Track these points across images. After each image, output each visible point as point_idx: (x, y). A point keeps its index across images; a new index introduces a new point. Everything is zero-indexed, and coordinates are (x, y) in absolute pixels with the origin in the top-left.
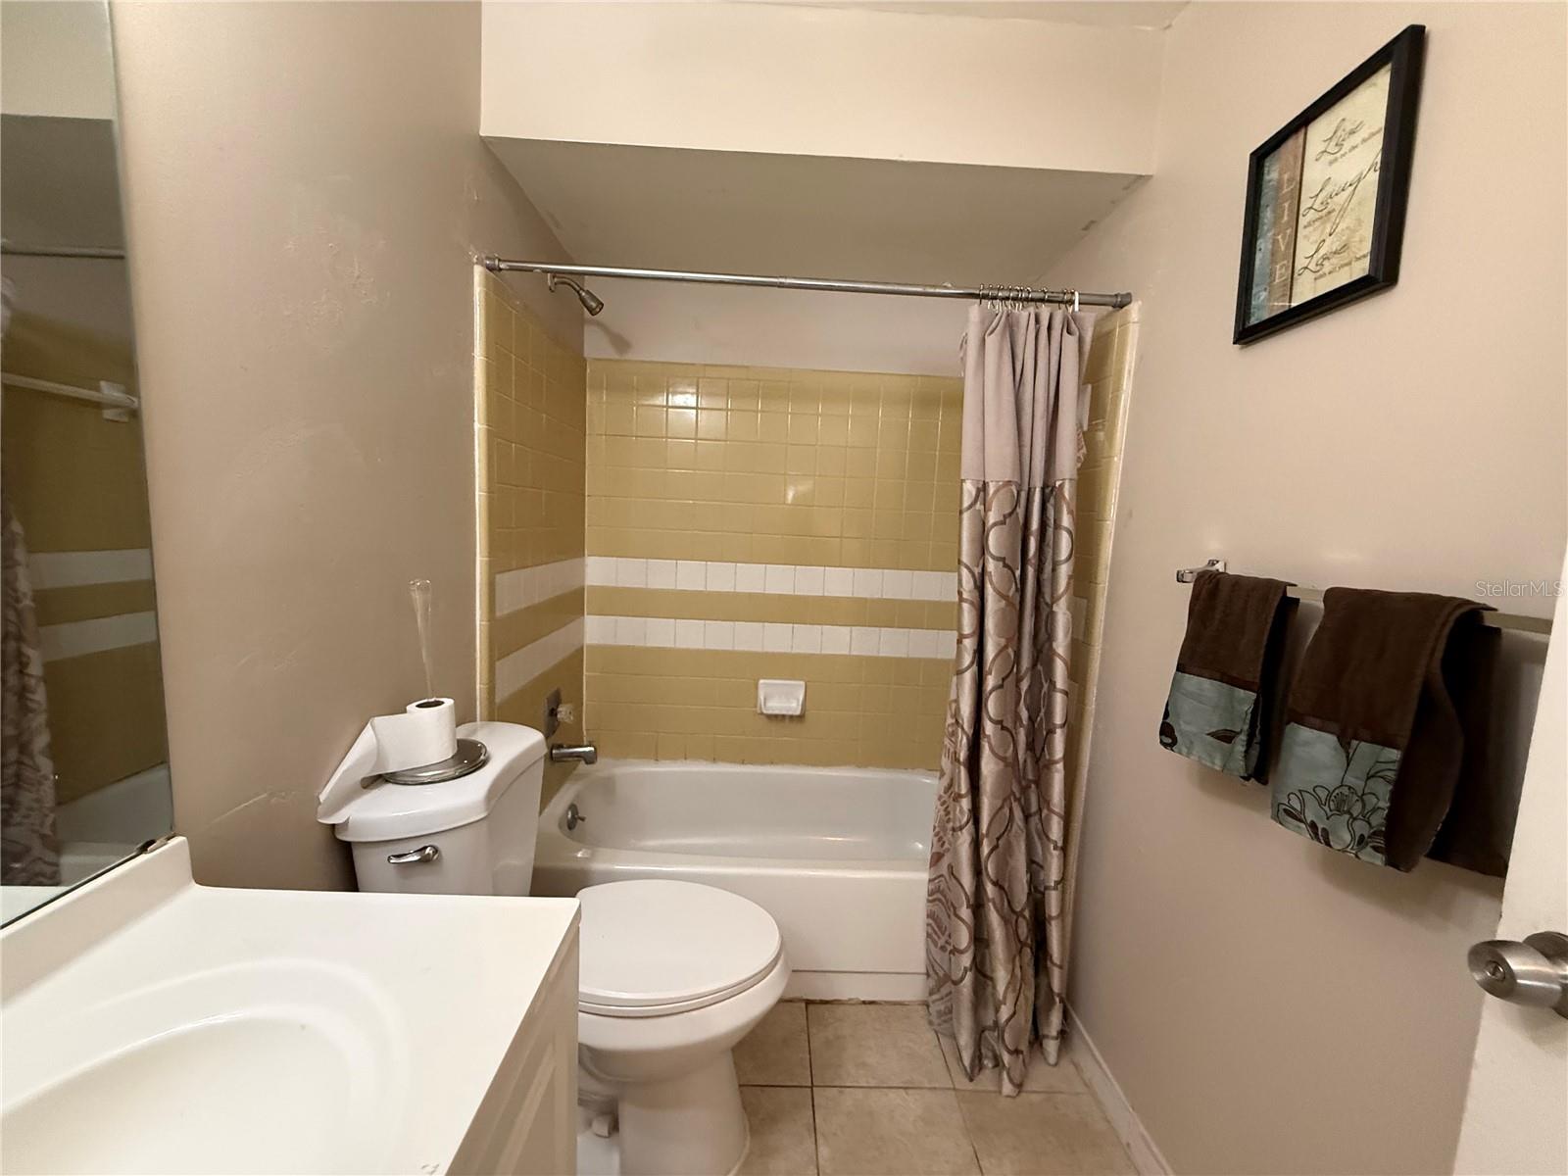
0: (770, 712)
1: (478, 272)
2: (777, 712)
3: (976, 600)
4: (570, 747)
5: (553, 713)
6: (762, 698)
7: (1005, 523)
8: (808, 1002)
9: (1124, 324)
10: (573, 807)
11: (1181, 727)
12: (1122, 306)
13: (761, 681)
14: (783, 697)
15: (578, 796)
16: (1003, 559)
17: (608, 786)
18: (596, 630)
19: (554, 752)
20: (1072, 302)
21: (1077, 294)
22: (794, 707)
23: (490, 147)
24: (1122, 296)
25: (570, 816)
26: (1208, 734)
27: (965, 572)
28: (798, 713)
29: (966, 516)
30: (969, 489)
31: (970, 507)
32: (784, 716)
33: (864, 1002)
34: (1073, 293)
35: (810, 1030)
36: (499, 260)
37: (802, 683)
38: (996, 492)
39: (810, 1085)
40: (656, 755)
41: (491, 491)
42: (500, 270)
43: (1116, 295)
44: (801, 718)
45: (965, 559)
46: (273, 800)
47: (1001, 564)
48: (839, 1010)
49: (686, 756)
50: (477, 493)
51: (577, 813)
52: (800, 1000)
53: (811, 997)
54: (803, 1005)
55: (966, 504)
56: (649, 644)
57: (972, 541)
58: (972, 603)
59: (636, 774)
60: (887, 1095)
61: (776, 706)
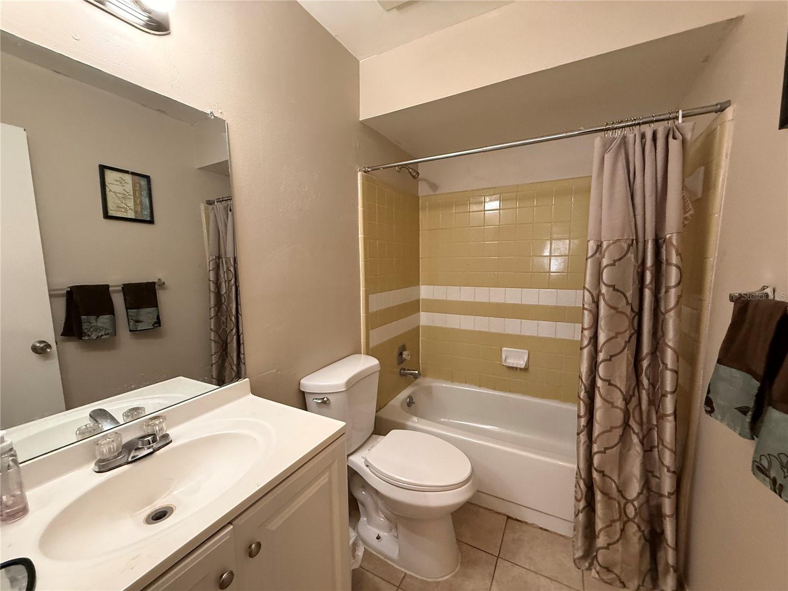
0: (507, 365)
1: (359, 174)
2: (511, 365)
3: (594, 310)
4: (408, 370)
5: (401, 354)
6: (504, 357)
7: (615, 265)
8: (509, 517)
9: (722, 124)
10: (410, 397)
11: (718, 402)
12: (722, 110)
13: (504, 349)
14: (516, 358)
15: (413, 393)
16: (613, 287)
17: (429, 391)
18: (425, 318)
19: (402, 371)
20: (677, 118)
21: (681, 112)
22: (521, 363)
23: (365, 123)
24: (721, 104)
25: (408, 400)
26: (736, 408)
27: (587, 293)
28: (523, 367)
29: (589, 260)
30: (592, 245)
31: (592, 256)
32: (516, 368)
33: (541, 528)
34: (678, 112)
35: (506, 530)
36: (368, 168)
37: (527, 351)
38: (608, 246)
39: (497, 556)
40: (452, 379)
41: (366, 261)
42: (369, 171)
43: (717, 105)
44: (526, 369)
45: (587, 286)
46: (278, 372)
47: (611, 289)
48: (525, 527)
49: (466, 381)
50: (361, 263)
51: (412, 400)
52: (504, 515)
53: (510, 515)
54: (506, 518)
55: (590, 254)
56: (448, 326)
57: (592, 274)
58: (590, 311)
59: (441, 386)
60: (539, 578)
61: (512, 362)
